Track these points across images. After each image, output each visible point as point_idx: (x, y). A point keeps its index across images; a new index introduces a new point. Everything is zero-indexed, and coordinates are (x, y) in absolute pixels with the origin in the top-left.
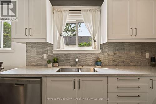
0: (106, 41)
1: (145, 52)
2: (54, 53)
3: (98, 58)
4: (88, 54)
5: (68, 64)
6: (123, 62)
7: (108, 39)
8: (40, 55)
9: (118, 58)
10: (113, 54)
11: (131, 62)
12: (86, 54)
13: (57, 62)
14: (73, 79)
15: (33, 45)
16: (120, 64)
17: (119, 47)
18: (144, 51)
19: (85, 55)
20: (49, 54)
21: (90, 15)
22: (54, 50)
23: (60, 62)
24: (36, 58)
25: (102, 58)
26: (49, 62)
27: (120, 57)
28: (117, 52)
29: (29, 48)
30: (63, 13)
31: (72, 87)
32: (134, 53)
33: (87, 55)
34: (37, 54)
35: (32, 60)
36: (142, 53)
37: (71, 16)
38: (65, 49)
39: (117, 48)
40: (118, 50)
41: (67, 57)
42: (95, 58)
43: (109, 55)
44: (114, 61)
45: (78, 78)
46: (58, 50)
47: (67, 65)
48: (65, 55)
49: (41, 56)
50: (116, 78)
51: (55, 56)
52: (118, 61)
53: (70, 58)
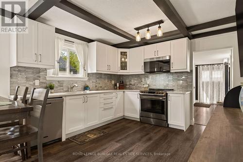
0: (95, 72)
1: (112, 80)
2: (47, 79)
3: (86, 84)
5: (62, 90)
6: (101, 87)
8: (31, 81)
10: (95, 81)
11: (105, 87)
12: (77, 81)
15: (20, 69)
16: (99, 89)
17: (99, 75)
20: (41, 81)
22: (48, 76)
23: (55, 89)
24: (24, 84)
25: (89, 84)
27: (99, 84)
28: (97, 80)
29: (15, 72)
31: (82, 102)
32: (106, 81)
34: (27, 81)
36: (110, 80)
40: (98, 78)
42: (83, 85)
43: (93, 82)
44: (96, 86)
46: (53, 76)
47: (61, 92)
48: (59, 82)
49: (32, 83)
51: (48, 83)
52: (98, 86)
53: (64, 85)
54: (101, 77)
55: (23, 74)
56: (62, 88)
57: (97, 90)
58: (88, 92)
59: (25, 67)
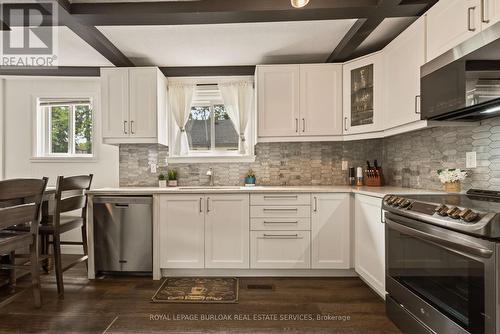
1: (340, 159)
3: (251, 171)
4: (232, 163)
5: (197, 182)
6: (298, 177)
7: (259, 137)
8: (144, 166)
9: (289, 171)
10: (278, 163)
11: (313, 177)
12: (229, 163)
13: (175, 179)
14: (198, 197)
15: (130, 147)
16: (291, 182)
17: (292, 149)
18: (337, 157)
19: (227, 166)
20: (160, 165)
21: (234, 92)
22: (170, 156)
23: (181, 179)
24: (137, 171)
25: (257, 171)
26: (161, 178)
27: (291, 169)
28: (286, 160)
29: (125, 154)
30: (186, 89)
31: (197, 210)
32: (317, 162)
33: (231, 166)
34: (140, 165)
35: (130, 175)
36: (334, 160)
37: (200, 95)
38: (190, 155)
39: (286, 152)
40: (288, 156)
41: (193, 169)
42: (245, 172)
43: (271, 166)
44: (281, 176)
45: (206, 197)
46: (176, 156)
48: (190, 166)
49: (146, 169)
50: (263, 196)
51: (171, 168)
52: (288, 176)
53: (200, 172)
54: (298, 154)
55: (134, 155)
56: (196, 178)
57: (285, 184)
58: (250, 187)
59: (137, 145)
